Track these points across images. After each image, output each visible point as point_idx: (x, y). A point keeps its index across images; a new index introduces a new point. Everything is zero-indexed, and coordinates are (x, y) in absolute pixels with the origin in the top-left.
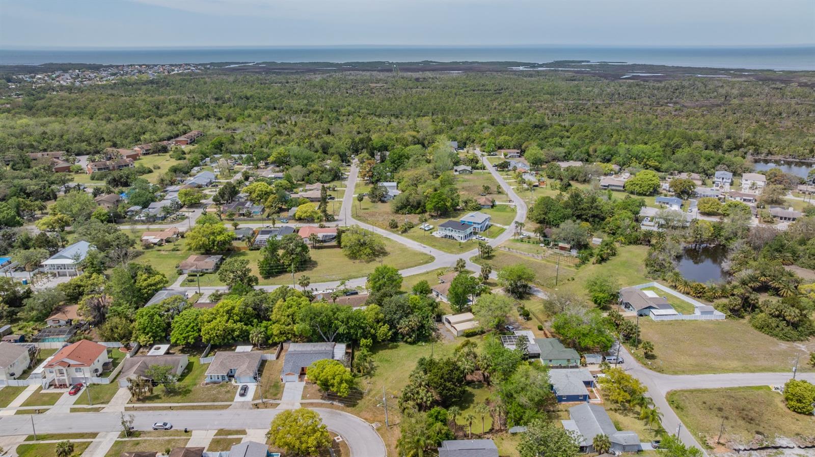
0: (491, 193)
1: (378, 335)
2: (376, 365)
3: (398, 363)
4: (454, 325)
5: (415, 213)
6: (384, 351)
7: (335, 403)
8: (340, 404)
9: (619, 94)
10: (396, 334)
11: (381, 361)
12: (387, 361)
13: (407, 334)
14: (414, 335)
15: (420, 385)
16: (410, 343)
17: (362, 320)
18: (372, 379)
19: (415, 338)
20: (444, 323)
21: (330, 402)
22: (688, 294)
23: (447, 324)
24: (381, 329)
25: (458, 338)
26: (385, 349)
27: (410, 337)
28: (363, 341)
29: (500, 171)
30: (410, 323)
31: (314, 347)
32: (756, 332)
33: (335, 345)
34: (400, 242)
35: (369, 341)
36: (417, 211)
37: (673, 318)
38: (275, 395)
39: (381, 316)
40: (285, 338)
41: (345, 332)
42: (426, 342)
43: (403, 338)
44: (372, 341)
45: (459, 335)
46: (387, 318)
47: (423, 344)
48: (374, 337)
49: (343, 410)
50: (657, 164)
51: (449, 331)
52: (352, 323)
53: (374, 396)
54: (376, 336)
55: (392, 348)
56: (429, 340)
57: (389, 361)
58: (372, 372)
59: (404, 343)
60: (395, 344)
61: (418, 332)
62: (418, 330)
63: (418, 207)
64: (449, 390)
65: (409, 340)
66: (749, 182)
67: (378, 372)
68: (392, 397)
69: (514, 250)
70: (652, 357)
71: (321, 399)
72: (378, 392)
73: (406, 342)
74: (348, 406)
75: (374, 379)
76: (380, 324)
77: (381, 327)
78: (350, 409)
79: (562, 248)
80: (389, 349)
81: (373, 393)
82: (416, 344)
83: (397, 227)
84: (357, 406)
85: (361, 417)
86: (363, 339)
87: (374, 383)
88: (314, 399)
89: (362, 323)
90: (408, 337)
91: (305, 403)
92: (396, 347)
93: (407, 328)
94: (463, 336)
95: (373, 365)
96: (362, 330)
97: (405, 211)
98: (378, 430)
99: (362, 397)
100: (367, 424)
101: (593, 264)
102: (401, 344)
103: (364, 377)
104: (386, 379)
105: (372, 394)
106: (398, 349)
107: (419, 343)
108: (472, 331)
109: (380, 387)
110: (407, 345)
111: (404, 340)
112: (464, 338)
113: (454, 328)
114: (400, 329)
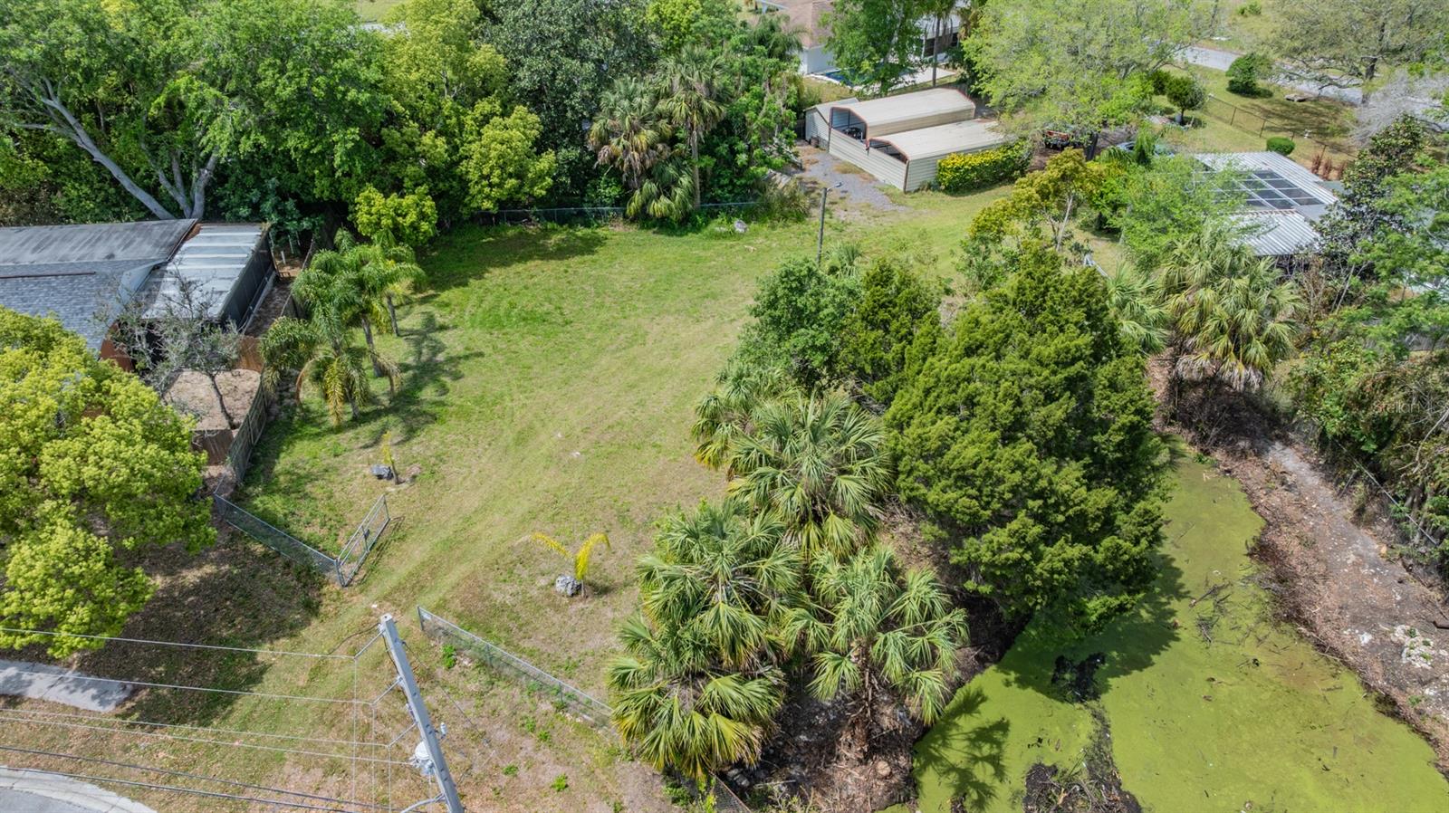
1: (470, 169)
2: (459, 350)
3: (604, 327)
4: (884, 138)
6: (519, 267)
10: (583, 174)
11: (494, 322)
12: (528, 318)
13: (648, 174)
14: (685, 180)
15: (814, 513)
16: (664, 225)
17: (346, 64)
18: (416, 447)
19: (691, 195)
20: (817, 143)
23: (844, 148)
24: (488, 131)
25: (911, 202)
26: (530, 257)
27: (666, 189)
28: (371, 204)
30: (662, 106)
33: (189, 234)
35: (415, 206)
39: (484, 56)
41: (246, 146)
42: (750, 216)
43: (621, 201)
44: (429, 203)
45: (913, 186)
46: (525, 80)
47: (738, 226)
51: (849, 170)
54: (464, 182)
55: (562, 253)
56: (768, 206)
57: (543, 319)
58: (428, 393)
59: (633, 229)
60: (581, 231)
61: (708, 161)
62: (707, 149)
64: (1079, 528)
65: (659, 206)
67: (462, 392)
68: (562, 585)
72: (450, 545)
73: (643, 219)
75: (430, 440)
76: (483, 106)
77: (486, 119)
78: (164, 743)
80: (546, 255)
82: (697, 229)
84: (245, 704)
86: (370, 191)
87: (432, 472)
89: (350, 79)
90: (650, 186)
92: (589, 246)
93: (646, 136)
94: (930, 186)
95: (437, 349)
96: (354, 133)
99: (312, 608)
102: (616, 232)
103: (366, 430)
104: (521, 440)
105: (390, 582)
106: (601, 254)
107: (717, 226)
108: (977, 161)
109: (472, 502)
110: (648, 236)
111: (632, 207)
112: (941, 198)
113: (884, 147)
114: (604, 141)
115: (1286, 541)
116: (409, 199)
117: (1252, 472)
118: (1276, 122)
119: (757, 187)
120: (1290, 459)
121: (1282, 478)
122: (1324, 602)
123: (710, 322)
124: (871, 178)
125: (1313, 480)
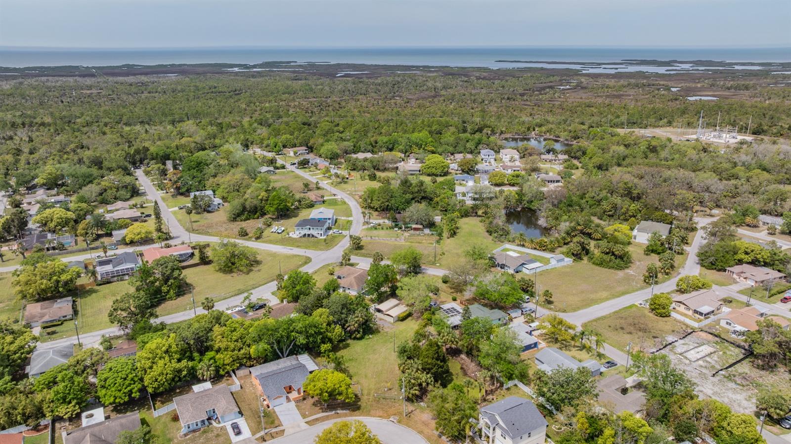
0: (311, 190)
1: (334, 337)
3: (363, 359)
4: (387, 313)
5: (254, 219)
7: (338, 411)
8: (345, 411)
9: (349, 90)
12: (350, 360)
14: (361, 331)
15: (417, 370)
16: (359, 339)
17: (319, 327)
19: (363, 333)
20: (374, 315)
21: (334, 412)
22: (535, 249)
23: (377, 314)
24: (335, 331)
25: (396, 325)
26: (340, 350)
27: (359, 333)
28: (324, 347)
29: (301, 168)
30: (357, 319)
31: (278, 365)
32: (597, 267)
33: (298, 357)
34: (263, 248)
36: (256, 216)
37: (541, 269)
38: (273, 422)
39: (330, 318)
40: (238, 365)
41: (304, 342)
42: (372, 334)
43: (351, 336)
44: (330, 344)
45: (394, 321)
46: (336, 319)
47: (371, 336)
48: (330, 340)
49: (351, 416)
50: (433, 148)
51: (381, 319)
52: (311, 331)
53: (369, 394)
54: (333, 339)
56: (374, 331)
57: (352, 360)
59: (354, 340)
60: (344, 343)
61: (364, 326)
62: (364, 324)
63: (256, 212)
64: (441, 368)
65: (358, 336)
66: (508, 156)
68: (386, 389)
69: (377, 238)
70: (550, 302)
71: (323, 412)
73: (355, 338)
74: (354, 411)
76: (333, 326)
77: (334, 329)
78: (357, 412)
79: (415, 229)
81: (365, 392)
82: (364, 338)
83: (247, 234)
85: (374, 417)
86: (323, 345)
87: (358, 383)
88: (315, 414)
90: (356, 333)
91: (310, 421)
92: (349, 345)
93: (355, 324)
94: (398, 321)
96: (320, 336)
97: (243, 217)
98: (399, 422)
99: (360, 399)
100: (385, 421)
101: (448, 238)
102: (352, 342)
104: (366, 376)
106: (351, 346)
107: (367, 337)
108: (405, 314)
109: (367, 385)
110: (356, 341)
111: (353, 337)
112: (400, 322)
113: (388, 315)
114: (348, 327)
115: (464, 367)
116: (328, 345)
117: (459, 359)
118: (453, 290)
119: (371, 328)
120: (463, 356)
121: (462, 359)
122: (469, 372)
123: (378, 355)
124: (386, 321)
125: (466, 358)
